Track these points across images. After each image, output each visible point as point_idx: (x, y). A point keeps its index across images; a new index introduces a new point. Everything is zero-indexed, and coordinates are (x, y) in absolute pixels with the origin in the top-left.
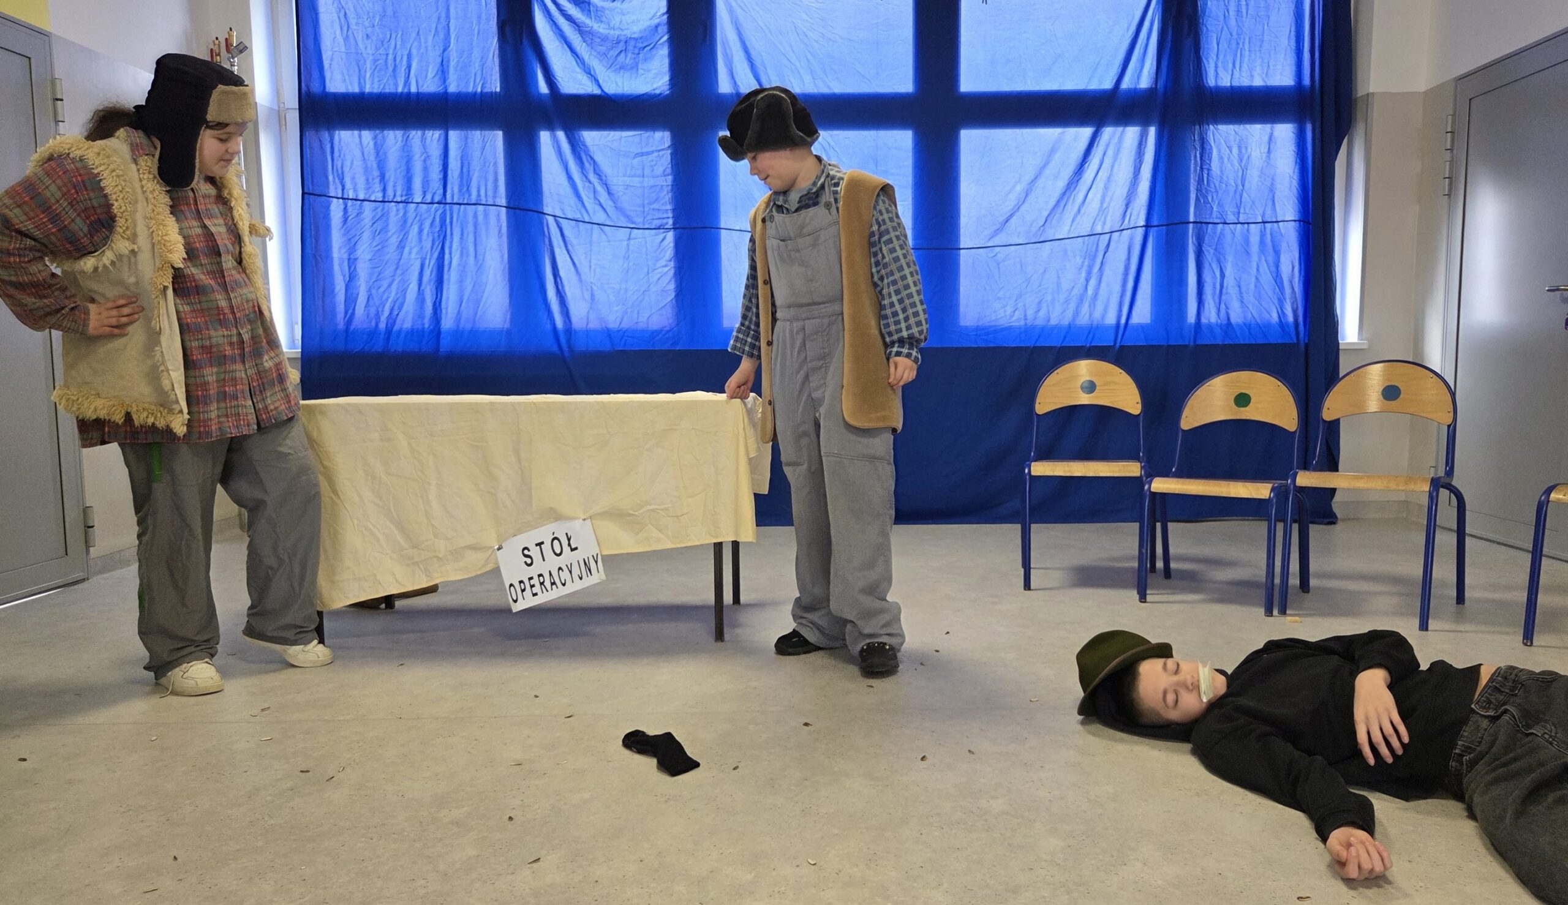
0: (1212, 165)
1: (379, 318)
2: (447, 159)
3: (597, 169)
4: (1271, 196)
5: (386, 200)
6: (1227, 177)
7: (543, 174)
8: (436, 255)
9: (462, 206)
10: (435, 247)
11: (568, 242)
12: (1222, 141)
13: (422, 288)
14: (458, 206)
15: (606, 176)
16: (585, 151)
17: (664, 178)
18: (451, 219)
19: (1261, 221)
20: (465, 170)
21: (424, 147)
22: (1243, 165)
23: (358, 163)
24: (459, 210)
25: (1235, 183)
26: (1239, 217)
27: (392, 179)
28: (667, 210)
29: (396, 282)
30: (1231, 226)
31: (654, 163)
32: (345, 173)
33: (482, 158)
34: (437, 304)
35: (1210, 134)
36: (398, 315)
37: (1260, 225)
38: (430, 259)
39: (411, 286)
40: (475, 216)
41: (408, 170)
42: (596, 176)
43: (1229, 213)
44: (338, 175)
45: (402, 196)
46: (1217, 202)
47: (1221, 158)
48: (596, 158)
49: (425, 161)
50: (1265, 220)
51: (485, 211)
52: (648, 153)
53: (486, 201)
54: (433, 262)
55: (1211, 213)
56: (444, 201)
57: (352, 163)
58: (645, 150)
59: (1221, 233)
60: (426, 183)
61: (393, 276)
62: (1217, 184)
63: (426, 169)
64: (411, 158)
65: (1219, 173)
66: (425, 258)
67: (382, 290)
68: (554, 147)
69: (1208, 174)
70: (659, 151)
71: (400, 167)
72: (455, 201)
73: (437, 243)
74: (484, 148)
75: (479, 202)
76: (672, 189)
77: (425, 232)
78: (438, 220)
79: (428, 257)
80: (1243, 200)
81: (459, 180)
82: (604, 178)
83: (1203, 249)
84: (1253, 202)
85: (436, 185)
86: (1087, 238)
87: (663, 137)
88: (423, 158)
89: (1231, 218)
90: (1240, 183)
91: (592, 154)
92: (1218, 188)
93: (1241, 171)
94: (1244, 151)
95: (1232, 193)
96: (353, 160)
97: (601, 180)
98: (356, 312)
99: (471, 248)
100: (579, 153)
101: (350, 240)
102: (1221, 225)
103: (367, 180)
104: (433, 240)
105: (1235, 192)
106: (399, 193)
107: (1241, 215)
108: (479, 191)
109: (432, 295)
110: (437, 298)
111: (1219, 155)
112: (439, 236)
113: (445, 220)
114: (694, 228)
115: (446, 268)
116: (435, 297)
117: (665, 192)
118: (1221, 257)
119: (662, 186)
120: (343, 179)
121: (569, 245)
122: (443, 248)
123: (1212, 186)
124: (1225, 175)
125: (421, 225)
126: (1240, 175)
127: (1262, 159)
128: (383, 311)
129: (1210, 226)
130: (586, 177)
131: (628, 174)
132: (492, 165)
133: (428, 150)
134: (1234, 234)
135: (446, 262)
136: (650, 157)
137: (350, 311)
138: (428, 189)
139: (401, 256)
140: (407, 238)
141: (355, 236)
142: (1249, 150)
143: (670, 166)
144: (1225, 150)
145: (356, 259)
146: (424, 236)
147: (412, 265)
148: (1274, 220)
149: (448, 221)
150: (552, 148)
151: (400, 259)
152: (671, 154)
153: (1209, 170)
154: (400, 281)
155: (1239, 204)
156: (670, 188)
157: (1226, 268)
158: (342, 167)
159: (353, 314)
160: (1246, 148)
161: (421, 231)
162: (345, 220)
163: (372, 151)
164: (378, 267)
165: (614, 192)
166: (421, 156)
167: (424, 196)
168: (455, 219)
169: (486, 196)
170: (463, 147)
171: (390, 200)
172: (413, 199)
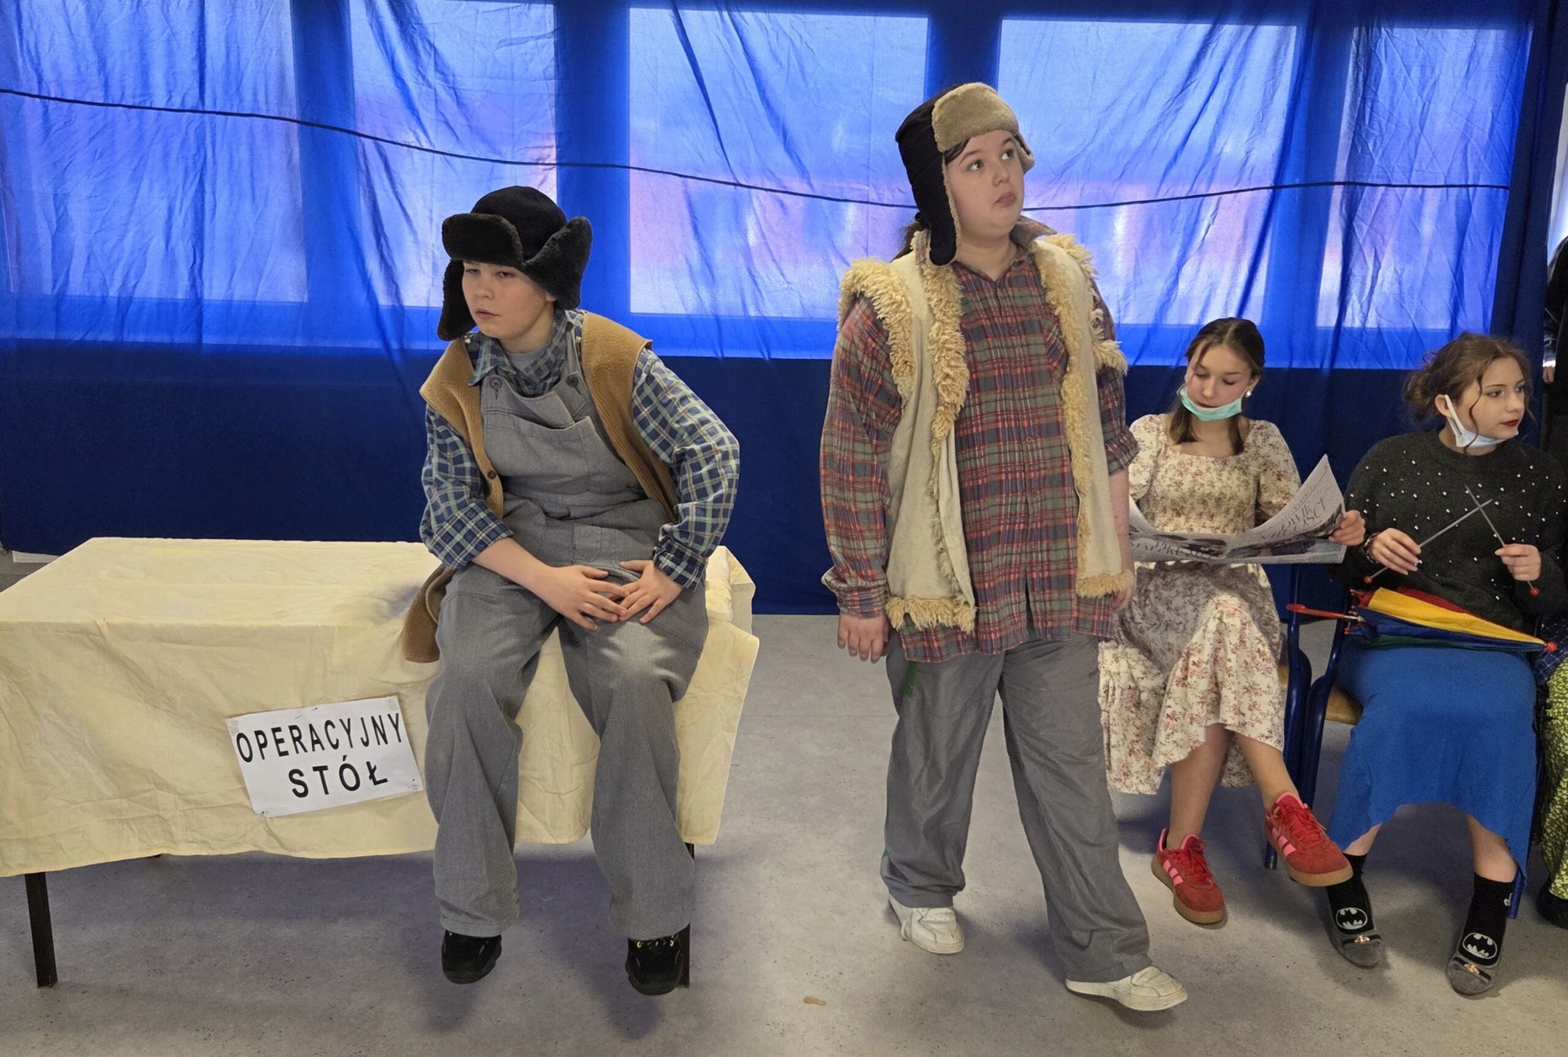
0: (1379, 93)
1: (107, 290)
2: (204, 41)
3: (439, 63)
4: (1462, 146)
5: (110, 102)
6: (1400, 113)
7: (355, 70)
8: (191, 194)
9: (230, 117)
10: (189, 181)
11: (397, 181)
12: (1397, 56)
13: (173, 243)
14: (224, 117)
15: (454, 76)
16: (420, 34)
17: (544, 83)
18: (214, 136)
19: (1443, 184)
20: (233, 59)
21: (167, 19)
22: (1425, 94)
23: (62, 39)
24: (226, 123)
25: (1410, 123)
26: (1410, 176)
27: (118, 68)
28: (549, 134)
29: (130, 235)
30: (1397, 189)
31: (528, 57)
32: (42, 55)
33: (259, 41)
34: (196, 271)
35: (1381, 45)
36: (135, 286)
37: (1441, 189)
38: (182, 199)
39: (154, 242)
40: (251, 135)
41: (143, 55)
42: (438, 75)
43: (1397, 169)
44: (31, 59)
45: (134, 97)
46: (1380, 151)
47: (1394, 84)
48: (437, 45)
49: (168, 40)
50: (1449, 183)
51: (265, 125)
52: (520, 42)
53: (268, 110)
54: (187, 203)
55: (1371, 167)
56: (200, 109)
57: (52, 40)
58: (514, 35)
59: (1382, 201)
60: (171, 75)
61: (126, 224)
62: (1384, 122)
63: (170, 54)
64: (147, 36)
65: (1387, 106)
66: (175, 198)
67: (109, 246)
68: (371, 26)
69: (1372, 109)
70: (538, 38)
71: (130, 50)
72: (218, 109)
73: (192, 176)
74: (261, 23)
75: (256, 113)
76: (557, 102)
77: (173, 156)
78: (192, 137)
79: (179, 196)
80: (1419, 150)
81: (224, 74)
82: (451, 78)
83: (1354, 224)
84: (1434, 155)
85: (188, 81)
86: (1183, 200)
87: (543, 16)
88: (165, 35)
89: (1398, 178)
90: (1417, 124)
91: (432, 39)
92: (1384, 130)
93: (1420, 105)
94: (1428, 74)
95: (1403, 140)
96: (53, 35)
97: (446, 81)
98: (71, 279)
99: (246, 184)
100: (412, 37)
101: (55, 164)
102: (1382, 189)
103: (78, 68)
104: (186, 169)
105: (1410, 136)
106: (129, 92)
107: (1414, 173)
108: (255, 94)
109: (187, 257)
110: (194, 263)
111: (1391, 78)
112: (195, 163)
113: (204, 140)
114: (591, 165)
115: (208, 216)
116: (191, 259)
117: (547, 106)
118: (1379, 237)
119: (542, 95)
120: (39, 64)
121: (398, 185)
122: (201, 183)
123: (1376, 126)
124: (1397, 110)
125: (166, 146)
126: (1419, 110)
127: (1455, 86)
128: (112, 280)
129: (1367, 188)
130: (424, 77)
131: (488, 74)
132: (274, 52)
133: (172, 24)
134: (1400, 202)
135: (208, 207)
136: (523, 48)
137: (62, 278)
138: (175, 87)
139: (138, 192)
140: (144, 165)
141: (62, 158)
142: (1437, 71)
143: (553, 63)
144: (1401, 70)
145: (66, 196)
146: (172, 164)
147: (154, 208)
148: (1463, 183)
149: (208, 140)
150: (368, 27)
151: (136, 198)
152: (556, 45)
153: (1373, 101)
154: (137, 232)
155: (1412, 156)
156: (553, 98)
157: (1383, 254)
158: (36, 47)
159: (66, 282)
160: (1433, 71)
161: (166, 156)
162: (46, 131)
163: (84, 22)
164: (101, 210)
165: (465, 102)
166: (162, 34)
167: (170, 99)
168: (219, 138)
169: (267, 102)
170: (229, 21)
171: (116, 103)
172: (151, 103)
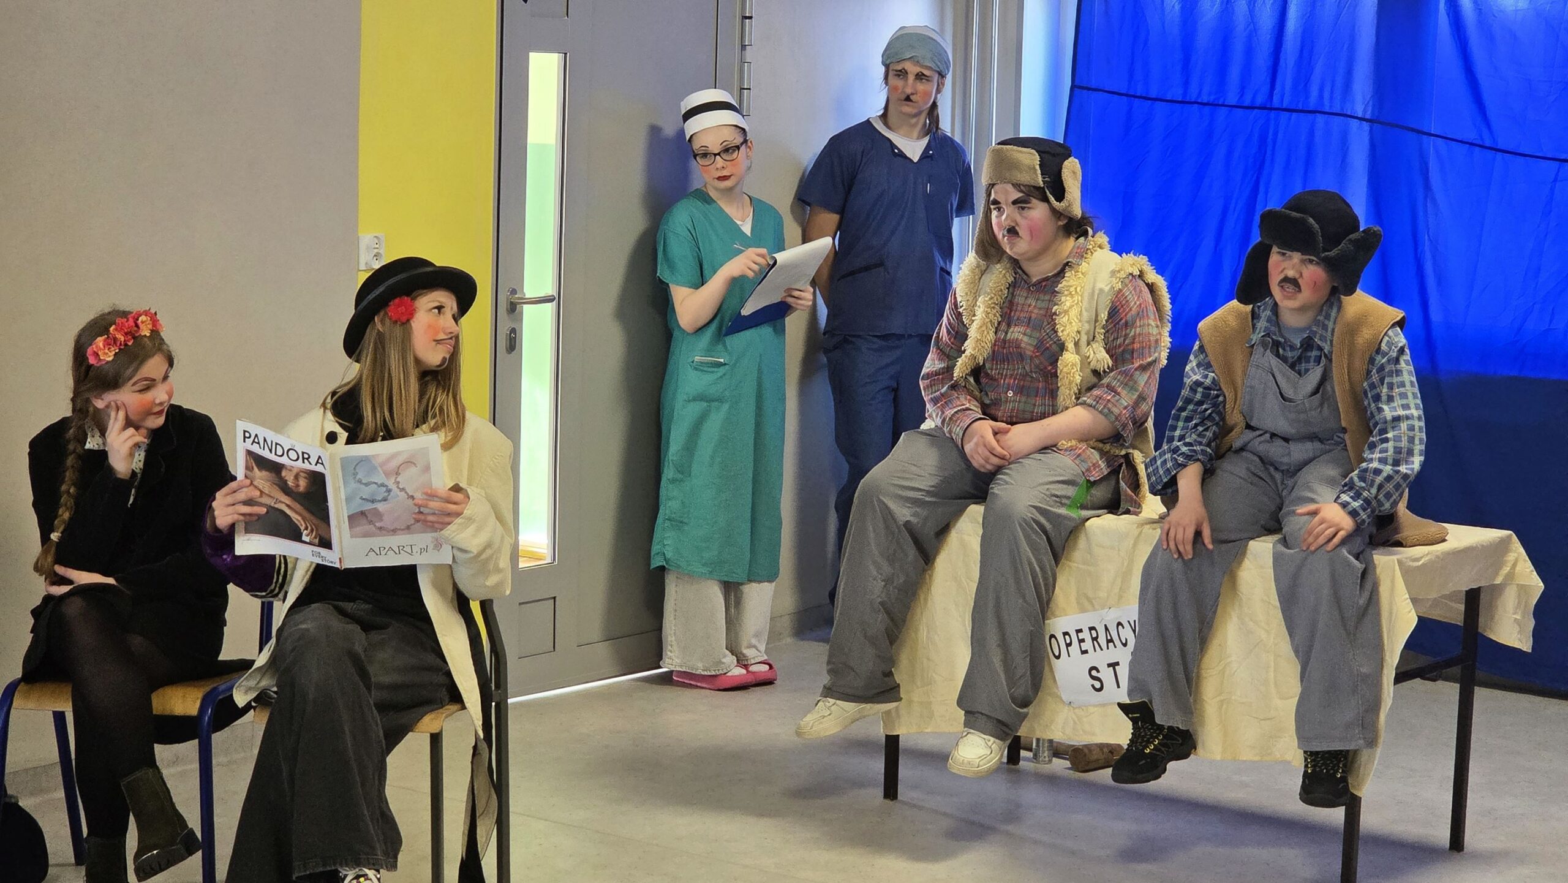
5: (1188, 99)
8: (1247, 193)
9: (1294, 115)
14: (1287, 114)
18: (1276, 134)
24: (1290, 119)
27: (1199, 66)
33: (1334, 35)
38: (1238, 200)
39: (1205, 242)
40: (1312, 132)
41: (1222, 52)
49: (1249, 37)
53: (1331, 106)
54: (1243, 203)
56: (1268, 106)
60: (1247, 72)
61: (1183, 224)
63: (1249, 51)
64: (1231, 32)
66: (1231, 197)
72: (1284, 106)
73: (1249, 176)
75: (1319, 109)
77: (1236, 154)
78: (1256, 135)
79: (1235, 196)
81: (1295, 72)
85: (1261, 77)
101: (1128, 163)
106: (1206, 89)
108: (1321, 90)
113: (1267, 138)
125: (1232, 143)
132: (1346, 46)
139: (1198, 191)
140: (1209, 163)
141: (1137, 155)
146: (1234, 160)
147: (1212, 207)
149: (1270, 138)
151: (1195, 198)
161: (1230, 153)
162: (1127, 130)
163: (1177, 19)
164: (1163, 208)
167: (1242, 96)
168: (1280, 136)
169: (1331, 98)
170: (1308, 15)
171: (1193, 100)
172: (1224, 100)
